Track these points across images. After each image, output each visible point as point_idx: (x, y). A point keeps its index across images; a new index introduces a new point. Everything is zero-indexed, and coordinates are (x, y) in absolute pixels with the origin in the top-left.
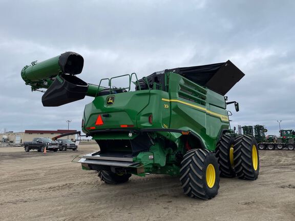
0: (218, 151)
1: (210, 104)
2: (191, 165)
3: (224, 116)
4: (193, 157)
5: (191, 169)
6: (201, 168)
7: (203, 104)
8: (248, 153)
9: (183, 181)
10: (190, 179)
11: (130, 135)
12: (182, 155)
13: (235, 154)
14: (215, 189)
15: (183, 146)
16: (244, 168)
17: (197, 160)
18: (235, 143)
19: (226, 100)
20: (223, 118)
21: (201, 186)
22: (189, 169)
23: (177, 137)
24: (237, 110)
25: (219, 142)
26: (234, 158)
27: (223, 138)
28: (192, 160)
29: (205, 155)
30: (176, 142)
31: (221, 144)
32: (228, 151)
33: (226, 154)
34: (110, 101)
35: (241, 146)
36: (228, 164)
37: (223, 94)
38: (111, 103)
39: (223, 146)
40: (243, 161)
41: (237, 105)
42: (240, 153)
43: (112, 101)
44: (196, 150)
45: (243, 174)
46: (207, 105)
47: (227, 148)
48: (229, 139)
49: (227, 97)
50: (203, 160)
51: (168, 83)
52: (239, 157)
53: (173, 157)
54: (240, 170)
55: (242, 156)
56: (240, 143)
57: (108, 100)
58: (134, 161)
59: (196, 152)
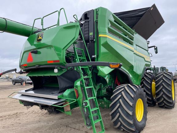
0: (143, 84)
1: (137, 45)
2: (120, 100)
3: (147, 57)
4: (123, 92)
5: (120, 104)
6: (131, 104)
7: (131, 43)
8: (168, 87)
9: (113, 115)
10: (120, 114)
11: (56, 71)
12: (112, 90)
13: (157, 88)
14: (143, 122)
15: (113, 81)
16: (164, 99)
17: (126, 96)
18: (157, 78)
19: (148, 44)
20: (146, 58)
21: (131, 122)
22: (118, 105)
23: (106, 74)
24: (156, 52)
25: (143, 78)
26: (156, 91)
27: (146, 74)
28: (122, 95)
29: (135, 90)
30: (106, 78)
31: (144, 79)
32: (151, 85)
33: (149, 88)
34: (39, 38)
35: (162, 81)
36: (151, 96)
37: (146, 39)
38: (40, 40)
39: (146, 81)
40: (164, 93)
41: (156, 49)
42: (162, 86)
43: (41, 38)
44: (125, 85)
45: (164, 104)
46: (135, 45)
47: (150, 82)
48: (151, 75)
49: (149, 42)
50: (133, 96)
51: (97, 18)
52: (160, 90)
53: (104, 91)
54: (161, 101)
55: (163, 89)
56: (162, 79)
57: (38, 37)
58: (59, 99)
59: (126, 87)
